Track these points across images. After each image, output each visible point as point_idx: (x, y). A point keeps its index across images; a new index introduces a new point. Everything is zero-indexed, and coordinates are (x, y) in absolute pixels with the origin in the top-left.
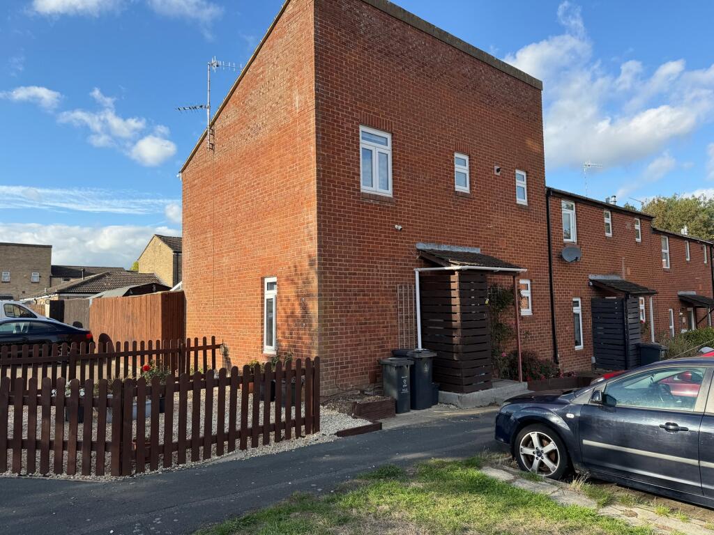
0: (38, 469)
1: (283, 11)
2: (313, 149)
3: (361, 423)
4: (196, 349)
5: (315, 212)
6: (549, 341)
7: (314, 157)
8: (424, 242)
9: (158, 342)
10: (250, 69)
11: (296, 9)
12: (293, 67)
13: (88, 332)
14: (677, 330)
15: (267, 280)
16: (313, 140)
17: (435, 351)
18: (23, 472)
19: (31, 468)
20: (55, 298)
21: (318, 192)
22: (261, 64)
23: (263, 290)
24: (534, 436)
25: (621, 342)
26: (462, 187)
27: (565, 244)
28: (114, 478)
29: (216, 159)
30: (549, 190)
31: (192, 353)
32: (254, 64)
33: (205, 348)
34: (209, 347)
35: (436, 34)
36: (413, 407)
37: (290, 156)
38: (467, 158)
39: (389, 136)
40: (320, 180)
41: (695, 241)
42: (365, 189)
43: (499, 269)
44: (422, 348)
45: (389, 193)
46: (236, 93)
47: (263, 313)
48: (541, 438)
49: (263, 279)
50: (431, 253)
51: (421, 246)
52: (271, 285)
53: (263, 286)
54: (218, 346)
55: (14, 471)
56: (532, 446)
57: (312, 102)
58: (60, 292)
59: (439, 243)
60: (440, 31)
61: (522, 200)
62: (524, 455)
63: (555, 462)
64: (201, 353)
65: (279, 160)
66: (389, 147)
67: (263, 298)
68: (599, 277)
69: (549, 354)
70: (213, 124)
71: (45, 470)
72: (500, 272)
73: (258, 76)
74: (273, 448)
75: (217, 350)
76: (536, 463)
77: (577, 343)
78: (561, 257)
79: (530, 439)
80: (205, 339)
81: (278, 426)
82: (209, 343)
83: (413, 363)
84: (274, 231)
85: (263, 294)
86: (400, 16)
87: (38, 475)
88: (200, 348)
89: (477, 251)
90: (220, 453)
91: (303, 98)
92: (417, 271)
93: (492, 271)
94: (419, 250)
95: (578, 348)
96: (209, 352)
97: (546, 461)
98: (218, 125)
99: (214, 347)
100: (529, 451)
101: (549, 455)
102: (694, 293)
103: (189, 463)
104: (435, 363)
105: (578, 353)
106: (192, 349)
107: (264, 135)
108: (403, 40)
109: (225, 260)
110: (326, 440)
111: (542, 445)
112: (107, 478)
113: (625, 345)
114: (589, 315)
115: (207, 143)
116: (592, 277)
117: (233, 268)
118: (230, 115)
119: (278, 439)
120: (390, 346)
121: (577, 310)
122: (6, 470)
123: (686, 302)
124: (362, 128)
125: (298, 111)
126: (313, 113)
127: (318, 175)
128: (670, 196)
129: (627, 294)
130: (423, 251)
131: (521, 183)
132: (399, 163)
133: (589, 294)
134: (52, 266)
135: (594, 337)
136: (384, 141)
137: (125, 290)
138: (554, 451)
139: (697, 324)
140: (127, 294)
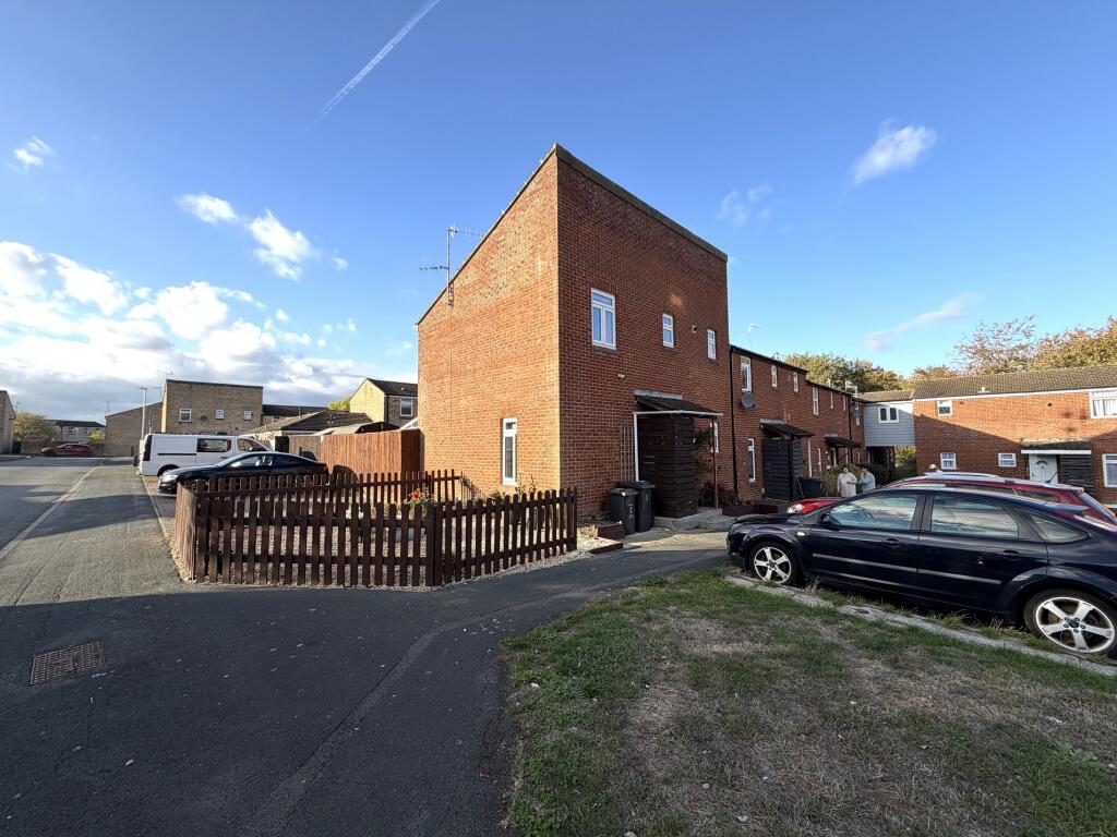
0: (360, 580)
1: (526, 187)
2: (556, 308)
3: (608, 542)
4: (439, 480)
5: (557, 362)
6: (731, 474)
7: (556, 315)
8: (641, 389)
9: (396, 474)
10: (491, 236)
11: (540, 186)
12: (536, 236)
13: (325, 465)
14: (824, 466)
15: (506, 421)
16: (556, 300)
17: (652, 483)
18: (347, 584)
19: (354, 581)
20: (280, 434)
21: (560, 344)
22: (501, 233)
23: (502, 429)
24: (767, 551)
25: (787, 476)
26: (669, 343)
27: (743, 393)
28: (429, 588)
29: (454, 314)
30: (733, 347)
31: (436, 483)
32: (494, 233)
33: (446, 479)
34: (449, 479)
35: (649, 212)
36: (637, 530)
37: (532, 313)
38: (671, 318)
39: (613, 298)
40: (561, 334)
41: (838, 392)
42: (595, 342)
43: (703, 413)
44: (640, 479)
45: (612, 346)
46: (476, 257)
47: (501, 449)
48: (773, 552)
49: (502, 420)
50: (648, 399)
51: (638, 393)
52: (509, 426)
53: (502, 426)
54: (458, 478)
55: (338, 584)
56: (765, 559)
57: (555, 268)
58: (283, 429)
59: (652, 391)
60: (652, 209)
61: (712, 355)
62: (758, 567)
63: (786, 572)
64: (443, 483)
65: (520, 317)
66: (613, 307)
67: (502, 436)
68: (768, 421)
69: (730, 486)
70: (452, 282)
71: (366, 581)
72: (705, 416)
73: (498, 242)
74: (544, 563)
75: (456, 481)
76: (769, 573)
77: (751, 477)
78: (741, 405)
79: (763, 553)
80: (446, 471)
81: (547, 545)
82: (449, 475)
83: (636, 493)
84: (515, 377)
85: (502, 433)
86: (622, 195)
87: (360, 586)
88: (443, 479)
89: (680, 397)
90: (506, 567)
91: (545, 265)
92: (635, 414)
93: (697, 416)
94: (636, 396)
95: (753, 480)
96: (450, 482)
97: (778, 571)
98: (457, 284)
99: (453, 478)
100: (763, 564)
101: (781, 566)
102: (835, 435)
103: (484, 576)
104: (654, 493)
105: (753, 485)
106: (436, 480)
107: (505, 294)
108: (625, 216)
109: (463, 403)
110: (583, 556)
111: (774, 558)
112: (423, 588)
113: (791, 478)
114: (760, 453)
115: (445, 299)
116: (763, 421)
117: (471, 410)
118: (471, 275)
119: (547, 555)
120: (614, 479)
121: (751, 448)
122: (331, 582)
123: (830, 443)
124: (593, 290)
125: (540, 274)
126: (556, 277)
127: (560, 329)
128: (803, 353)
129: (793, 436)
130: (641, 397)
131: (711, 341)
132: (622, 321)
133: (761, 437)
134: (264, 406)
135: (764, 471)
136: (609, 301)
137: (357, 426)
138: (786, 563)
139: (838, 462)
140: (359, 431)
